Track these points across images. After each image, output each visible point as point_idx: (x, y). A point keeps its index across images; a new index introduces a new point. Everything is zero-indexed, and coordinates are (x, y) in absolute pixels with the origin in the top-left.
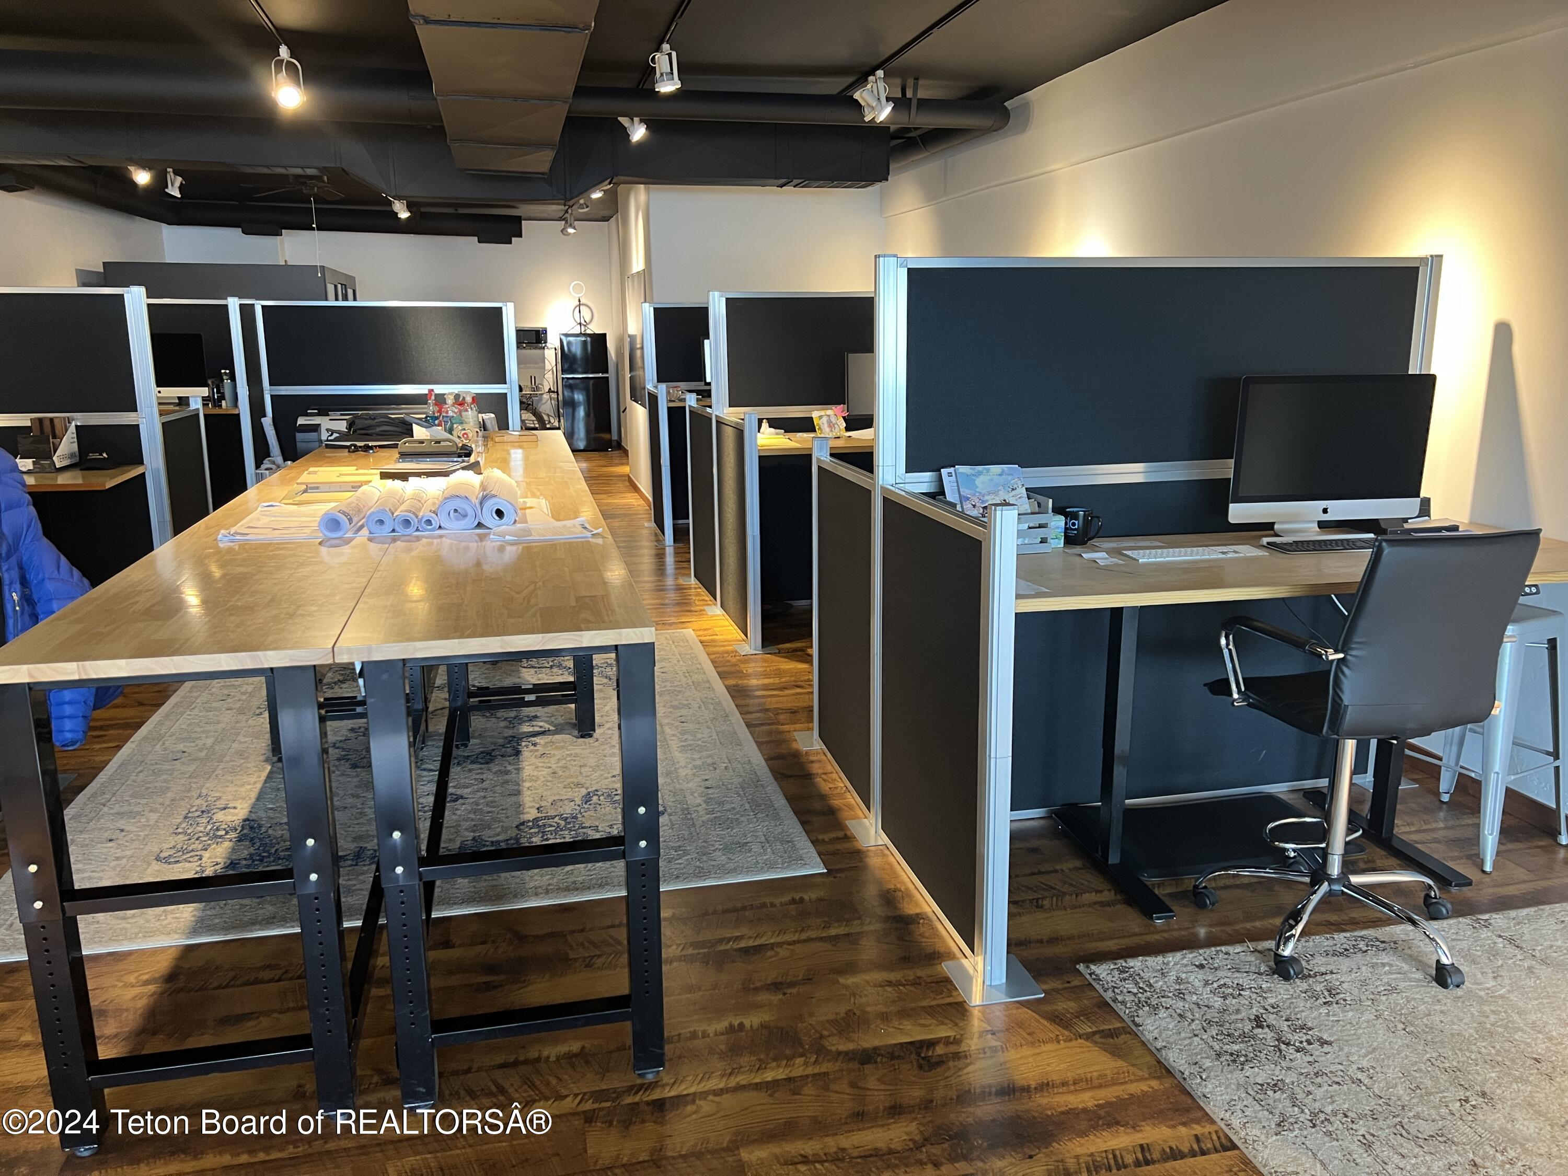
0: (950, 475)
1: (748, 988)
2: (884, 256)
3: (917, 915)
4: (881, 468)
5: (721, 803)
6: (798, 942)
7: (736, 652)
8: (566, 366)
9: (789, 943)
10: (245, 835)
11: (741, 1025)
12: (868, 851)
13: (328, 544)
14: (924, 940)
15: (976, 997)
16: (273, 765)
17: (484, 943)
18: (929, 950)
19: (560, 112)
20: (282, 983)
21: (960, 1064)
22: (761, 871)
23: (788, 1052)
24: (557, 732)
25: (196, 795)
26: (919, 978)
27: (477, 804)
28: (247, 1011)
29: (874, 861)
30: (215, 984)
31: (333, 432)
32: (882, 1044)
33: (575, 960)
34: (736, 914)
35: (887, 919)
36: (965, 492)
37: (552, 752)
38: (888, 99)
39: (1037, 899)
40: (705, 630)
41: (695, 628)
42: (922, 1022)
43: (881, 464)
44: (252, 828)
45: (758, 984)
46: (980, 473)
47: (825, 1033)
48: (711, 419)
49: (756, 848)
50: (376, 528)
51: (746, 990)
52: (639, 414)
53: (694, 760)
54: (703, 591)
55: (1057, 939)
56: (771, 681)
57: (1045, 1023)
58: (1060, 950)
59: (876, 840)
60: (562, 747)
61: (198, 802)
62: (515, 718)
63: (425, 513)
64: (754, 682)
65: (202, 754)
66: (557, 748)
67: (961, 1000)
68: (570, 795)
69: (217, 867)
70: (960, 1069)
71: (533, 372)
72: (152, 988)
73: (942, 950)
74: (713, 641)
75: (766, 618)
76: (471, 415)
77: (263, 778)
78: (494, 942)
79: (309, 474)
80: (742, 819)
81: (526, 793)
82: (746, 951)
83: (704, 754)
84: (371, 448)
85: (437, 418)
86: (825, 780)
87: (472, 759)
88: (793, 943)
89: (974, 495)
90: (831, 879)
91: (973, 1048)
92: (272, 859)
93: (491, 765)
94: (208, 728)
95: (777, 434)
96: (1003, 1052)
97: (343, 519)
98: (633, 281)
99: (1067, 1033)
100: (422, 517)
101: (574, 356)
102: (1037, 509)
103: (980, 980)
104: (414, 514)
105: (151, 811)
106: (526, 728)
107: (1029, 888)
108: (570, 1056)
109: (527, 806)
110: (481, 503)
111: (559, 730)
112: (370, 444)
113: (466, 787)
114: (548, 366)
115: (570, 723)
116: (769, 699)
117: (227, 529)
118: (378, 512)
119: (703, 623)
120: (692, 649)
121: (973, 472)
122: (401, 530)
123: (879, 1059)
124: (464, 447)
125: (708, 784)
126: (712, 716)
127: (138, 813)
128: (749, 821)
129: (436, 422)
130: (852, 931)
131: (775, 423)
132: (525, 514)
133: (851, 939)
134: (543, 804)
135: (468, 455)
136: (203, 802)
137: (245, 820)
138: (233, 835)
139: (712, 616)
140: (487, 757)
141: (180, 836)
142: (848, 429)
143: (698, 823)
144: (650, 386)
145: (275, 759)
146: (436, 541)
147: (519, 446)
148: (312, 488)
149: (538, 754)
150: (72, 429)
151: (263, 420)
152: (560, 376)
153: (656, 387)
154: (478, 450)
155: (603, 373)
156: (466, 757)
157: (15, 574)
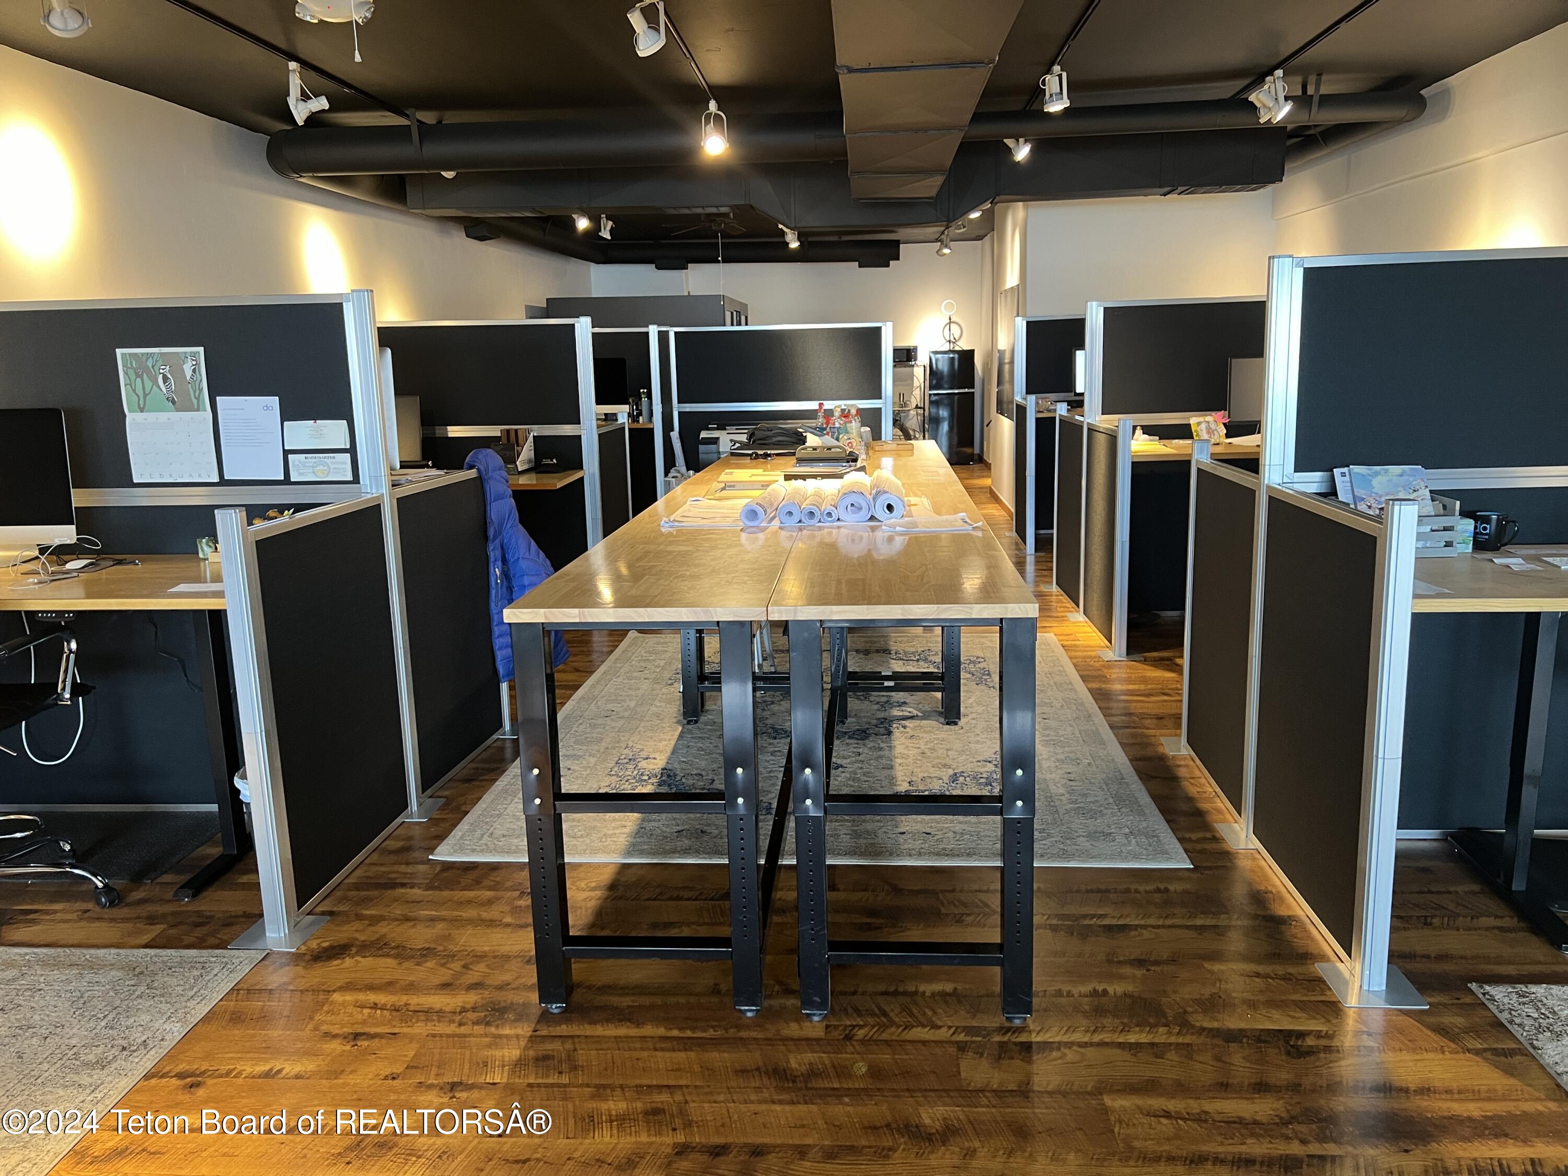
0: (1343, 475)
1: (1111, 960)
2: (1279, 257)
3: (1289, 917)
4: (1267, 468)
5: (1085, 795)
6: (1163, 926)
7: (1100, 657)
8: (934, 382)
9: (1154, 927)
10: (663, 781)
11: (1105, 992)
12: (1237, 853)
13: (747, 531)
14: (1295, 940)
15: (1352, 1001)
16: (683, 726)
17: (865, 890)
18: (1301, 951)
19: (955, 139)
20: (697, 902)
21: (1334, 1056)
22: (1125, 859)
23: (1151, 1020)
24: (923, 718)
25: (624, 746)
26: (1290, 974)
27: (856, 774)
28: (672, 921)
29: (1244, 863)
30: (647, 897)
31: (735, 442)
32: (1249, 1027)
33: (947, 915)
34: (1100, 895)
35: (1256, 917)
36: (1359, 492)
37: (921, 735)
38: (1287, 98)
39: (1426, 917)
40: (1067, 635)
41: (1057, 633)
42: (1292, 1013)
43: (1267, 463)
44: (669, 776)
45: (1122, 959)
46: (1377, 474)
47: (1189, 1009)
48: (1082, 427)
49: (1119, 838)
50: (786, 519)
51: (1109, 961)
52: (1005, 427)
53: (1056, 753)
54: (1065, 598)
55: (1447, 956)
56: (1136, 687)
57: (1429, 1033)
58: (1449, 967)
59: (1247, 843)
60: (930, 732)
61: (626, 751)
62: (885, 702)
63: (825, 507)
64: (1117, 687)
65: (627, 714)
66: (925, 732)
67: (1335, 1000)
68: (937, 774)
70: (1331, 1062)
71: (902, 390)
72: (598, 893)
73: (1315, 952)
74: (1076, 646)
75: (1132, 626)
76: (854, 425)
77: (676, 737)
78: (873, 891)
79: (726, 474)
80: (1105, 811)
81: (898, 768)
82: (1109, 928)
83: (1067, 749)
84: (770, 455)
85: (826, 428)
86: (1192, 784)
87: (849, 734)
88: (1158, 927)
89: (1370, 496)
90: (1195, 875)
91: (1347, 1044)
93: (867, 741)
94: (631, 693)
95: (1151, 440)
96: (1380, 1053)
97: (760, 510)
98: (1006, 297)
99: (1453, 1046)
100: (824, 511)
101: (942, 373)
102: (1442, 511)
103: (1357, 985)
104: (817, 507)
105: (590, 756)
106: (896, 712)
107: (1417, 906)
108: (944, 995)
109: (899, 779)
110: (874, 499)
111: (926, 716)
112: (769, 452)
113: (844, 758)
114: (916, 383)
115: (937, 711)
116: (1134, 704)
117: (667, 517)
118: (788, 505)
119: (1065, 629)
120: (1053, 652)
121: (1369, 472)
122: (807, 521)
123: (1245, 1040)
124: (851, 453)
125: (1072, 776)
126: (1075, 716)
127: (580, 756)
128: (1113, 815)
129: (826, 431)
130: (1220, 924)
131: (1149, 430)
132: (910, 510)
133: (1218, 931)
134: (914, 779)
135: (855, 460)
136: (630, 752)
137: (663, 769)
138: (654, 780)
139: (1074, 623)
140: (863, 734)
141: (614, 777)
142: (1228, 436)
143: (1061, 811)
144: (1018, 398)
145: (685, 722)
146: (835, 531)
147: (897, 454)
148: (729, 486)
149: (908, 735)
150: (531, 439)
151: (671, 433)
152: (928, 392)
153: (1025, 399)
154: (862, 456)
155: (969, 388)
156: (846, 733)
157: (498, 553)
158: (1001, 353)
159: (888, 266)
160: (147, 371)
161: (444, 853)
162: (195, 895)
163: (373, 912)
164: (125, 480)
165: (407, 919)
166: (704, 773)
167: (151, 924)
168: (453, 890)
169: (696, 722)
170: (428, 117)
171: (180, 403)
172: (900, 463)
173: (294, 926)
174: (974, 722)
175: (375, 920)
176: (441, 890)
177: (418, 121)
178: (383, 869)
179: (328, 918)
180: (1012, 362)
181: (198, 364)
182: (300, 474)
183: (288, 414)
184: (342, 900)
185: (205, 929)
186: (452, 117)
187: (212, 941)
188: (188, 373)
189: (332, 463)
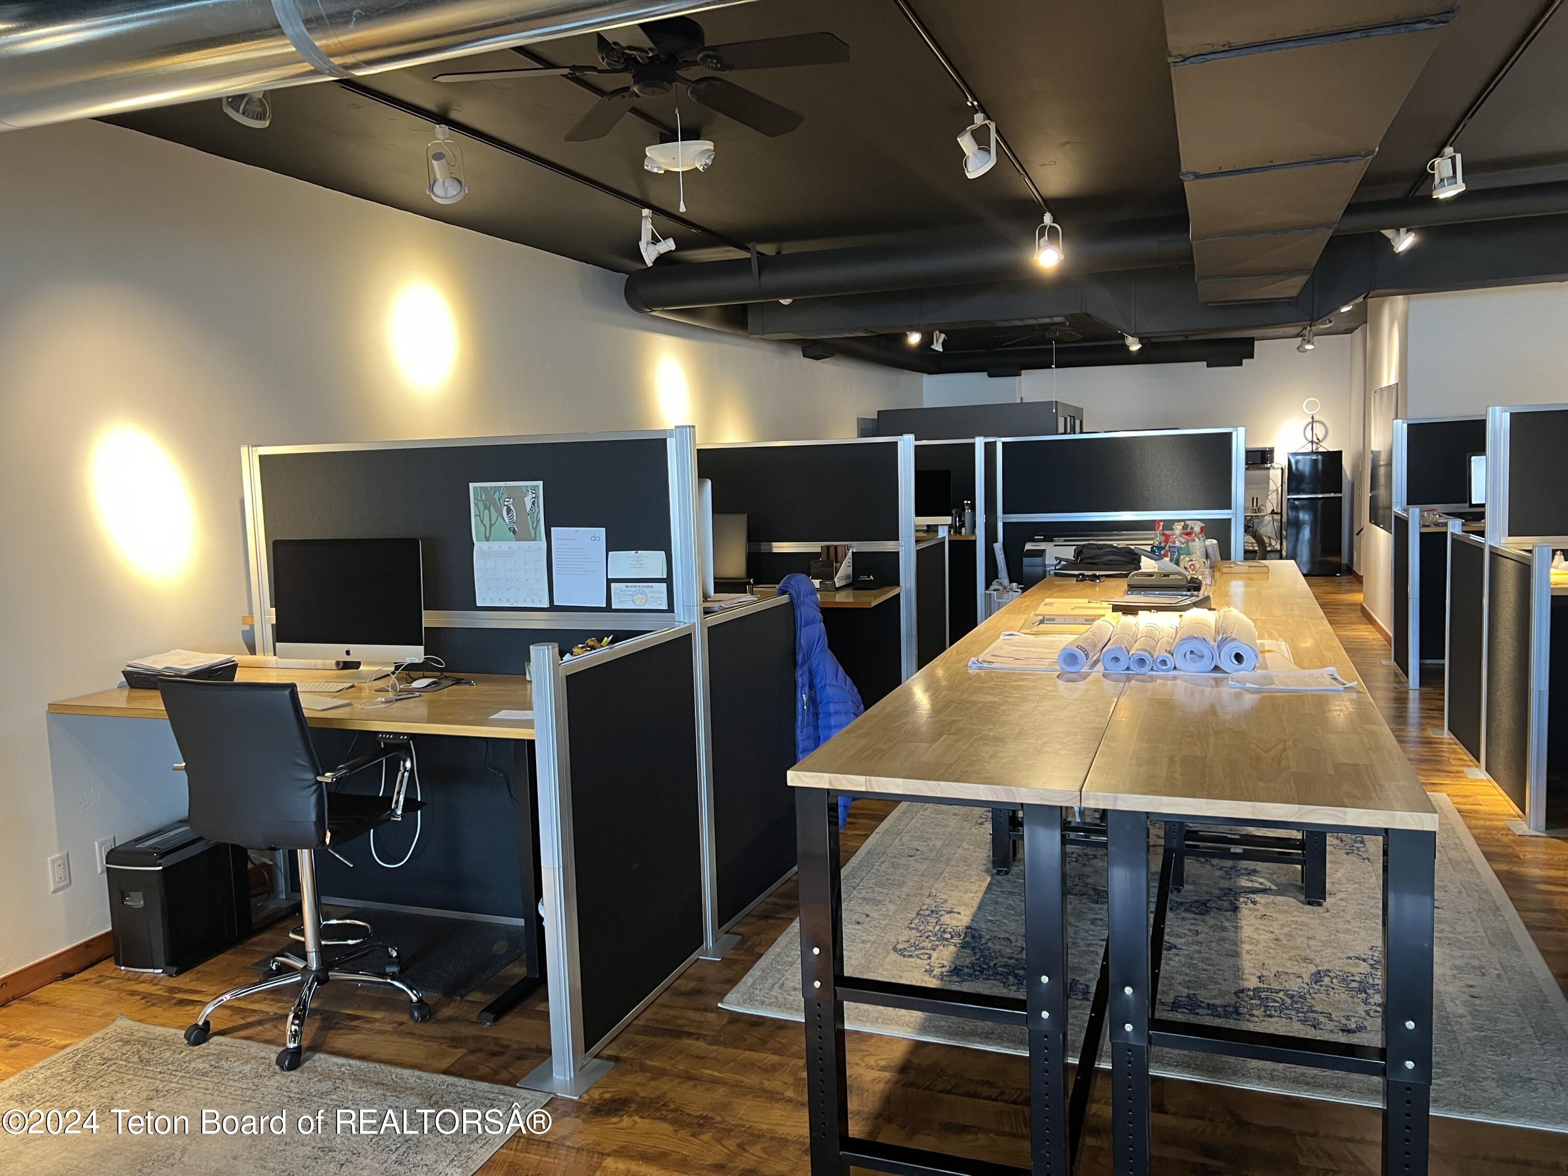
5: (1493, 1020)
7: (1510, 830)
8: (1293, 485)
10: (967, 942)
13: (1065, 678)
16: (992, 876)
17: (1201, 1118)
19: (1323, 237)
20: (998, 1103)
24: (1279, 893)
25: (927, 894)
27: (1192, 959)
28: (966, 1123)
30: (941, 1087)
31: (1060, 559)
37: (1275, 915)
40: (1464, 797)
41: (1449, 792)
44: (973, 937)
48: (1482, 550)
49: (1544, 1088)
50: (1111, 665)
52: (1381, 539)
53: (1453, 957)
54: (1460, 748)
56: (1558, 873)
60: (1286, 912)
61: (928, 901)
62: (1231, 868)
63: (1160, 653)
64: (1534, 871)
65: (933, 855)
66: (1280, 911)
68: (1296, 969)
69: (944, 969)
71: (1256, 494)
72: (887, 1075)
74: (1476, 812)
76: (1198, 545)
77: (984, 888)
78: (1211, 1119)
79: (1045, 605)
80: (1524, 1046)
81: (1246, 956)
83: (1467, 952)
84: (1098, 577)
85: (1163, 548)
87: (1186, 906)
92: (991, 973)
93: (1207, 917)
94: (937, 830)
97: (1080, 653)
98: (1381, 395)
100: (1158, 657)
101: (1303, 475)
104: (1149, 653)
105: (890, 902)
106: (1244, 882)
109: (1246, 971)
110: (1218, 647)
111: (1282, 890)
112: (1098, 573)
113: (1179, 936)
114: (1272, 486)
115: (1296, 886)
116: (1556, 897)
117: (975, 656)
118: (1114, 649)
119: (1461, 787)
122: (1135, 669)
124: (1193, 580)
125: (1474, 991)
126: (1477, 907)
127: (880, 902)
128: (1534, 1051)
129: (1162, 552)
132: (1264, 658)
134: (1266, 973)
135: (1198, 589)
136: (932, 902)
137: (967, 928)
138: (956, 940)
139: (1473, 781)
140: (1202, 907)
141: (913, 931)
143: (1462, 1040)
144: (1397, 509)
145: (995, 871)
146: (1169, 682)
147: (1249, 579)
148: (1048, 620)
149: (1259, 914)
150: (850, 555)
151: (995, 545)
152: (1286, 496)
153: (1406, 511)
154: (1206, 581)
155: (1335, 493)
156: (1181, 904)
157: (806, 678)
158: (1376, 455)
159: (1241, 364)
160: (494, 503)
161: (733, 1003)
162: (496, 1020)
163: (657, 1064)
164: (469, 603)
165: (690, 1078)
166: (1012, 938)
167: (454, 1047)
168: (738, 1048)
169: (1007, 873)
170: (768, 249)
171: (519, 533)
172: (1253, 590)
173: (579, 1069)
174: (1343, 903)
175: (659, 1073)
176: (726, 1046)
177: (758, 253)
178: (672, 1012)
179: (613, 1064)
180: (1389, 464)
181: (537, 497)
182: (620, 602)
183: (612, 545)
184: (631, 1044)
185: (499, 1060)
186: (790, 248)
187: (504, 1075)
188: (528, 505)
189: (650, 592)
